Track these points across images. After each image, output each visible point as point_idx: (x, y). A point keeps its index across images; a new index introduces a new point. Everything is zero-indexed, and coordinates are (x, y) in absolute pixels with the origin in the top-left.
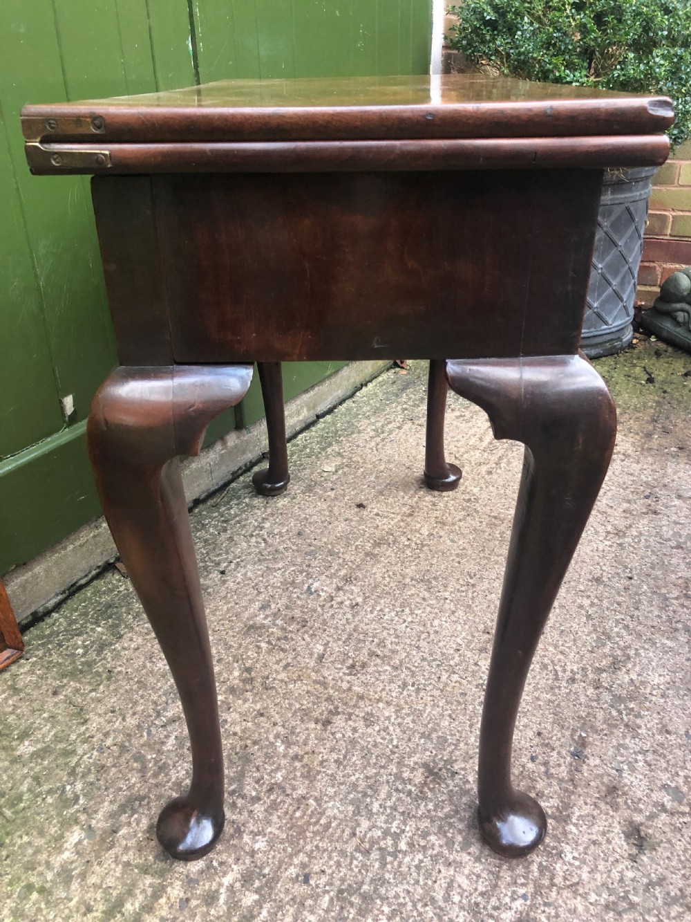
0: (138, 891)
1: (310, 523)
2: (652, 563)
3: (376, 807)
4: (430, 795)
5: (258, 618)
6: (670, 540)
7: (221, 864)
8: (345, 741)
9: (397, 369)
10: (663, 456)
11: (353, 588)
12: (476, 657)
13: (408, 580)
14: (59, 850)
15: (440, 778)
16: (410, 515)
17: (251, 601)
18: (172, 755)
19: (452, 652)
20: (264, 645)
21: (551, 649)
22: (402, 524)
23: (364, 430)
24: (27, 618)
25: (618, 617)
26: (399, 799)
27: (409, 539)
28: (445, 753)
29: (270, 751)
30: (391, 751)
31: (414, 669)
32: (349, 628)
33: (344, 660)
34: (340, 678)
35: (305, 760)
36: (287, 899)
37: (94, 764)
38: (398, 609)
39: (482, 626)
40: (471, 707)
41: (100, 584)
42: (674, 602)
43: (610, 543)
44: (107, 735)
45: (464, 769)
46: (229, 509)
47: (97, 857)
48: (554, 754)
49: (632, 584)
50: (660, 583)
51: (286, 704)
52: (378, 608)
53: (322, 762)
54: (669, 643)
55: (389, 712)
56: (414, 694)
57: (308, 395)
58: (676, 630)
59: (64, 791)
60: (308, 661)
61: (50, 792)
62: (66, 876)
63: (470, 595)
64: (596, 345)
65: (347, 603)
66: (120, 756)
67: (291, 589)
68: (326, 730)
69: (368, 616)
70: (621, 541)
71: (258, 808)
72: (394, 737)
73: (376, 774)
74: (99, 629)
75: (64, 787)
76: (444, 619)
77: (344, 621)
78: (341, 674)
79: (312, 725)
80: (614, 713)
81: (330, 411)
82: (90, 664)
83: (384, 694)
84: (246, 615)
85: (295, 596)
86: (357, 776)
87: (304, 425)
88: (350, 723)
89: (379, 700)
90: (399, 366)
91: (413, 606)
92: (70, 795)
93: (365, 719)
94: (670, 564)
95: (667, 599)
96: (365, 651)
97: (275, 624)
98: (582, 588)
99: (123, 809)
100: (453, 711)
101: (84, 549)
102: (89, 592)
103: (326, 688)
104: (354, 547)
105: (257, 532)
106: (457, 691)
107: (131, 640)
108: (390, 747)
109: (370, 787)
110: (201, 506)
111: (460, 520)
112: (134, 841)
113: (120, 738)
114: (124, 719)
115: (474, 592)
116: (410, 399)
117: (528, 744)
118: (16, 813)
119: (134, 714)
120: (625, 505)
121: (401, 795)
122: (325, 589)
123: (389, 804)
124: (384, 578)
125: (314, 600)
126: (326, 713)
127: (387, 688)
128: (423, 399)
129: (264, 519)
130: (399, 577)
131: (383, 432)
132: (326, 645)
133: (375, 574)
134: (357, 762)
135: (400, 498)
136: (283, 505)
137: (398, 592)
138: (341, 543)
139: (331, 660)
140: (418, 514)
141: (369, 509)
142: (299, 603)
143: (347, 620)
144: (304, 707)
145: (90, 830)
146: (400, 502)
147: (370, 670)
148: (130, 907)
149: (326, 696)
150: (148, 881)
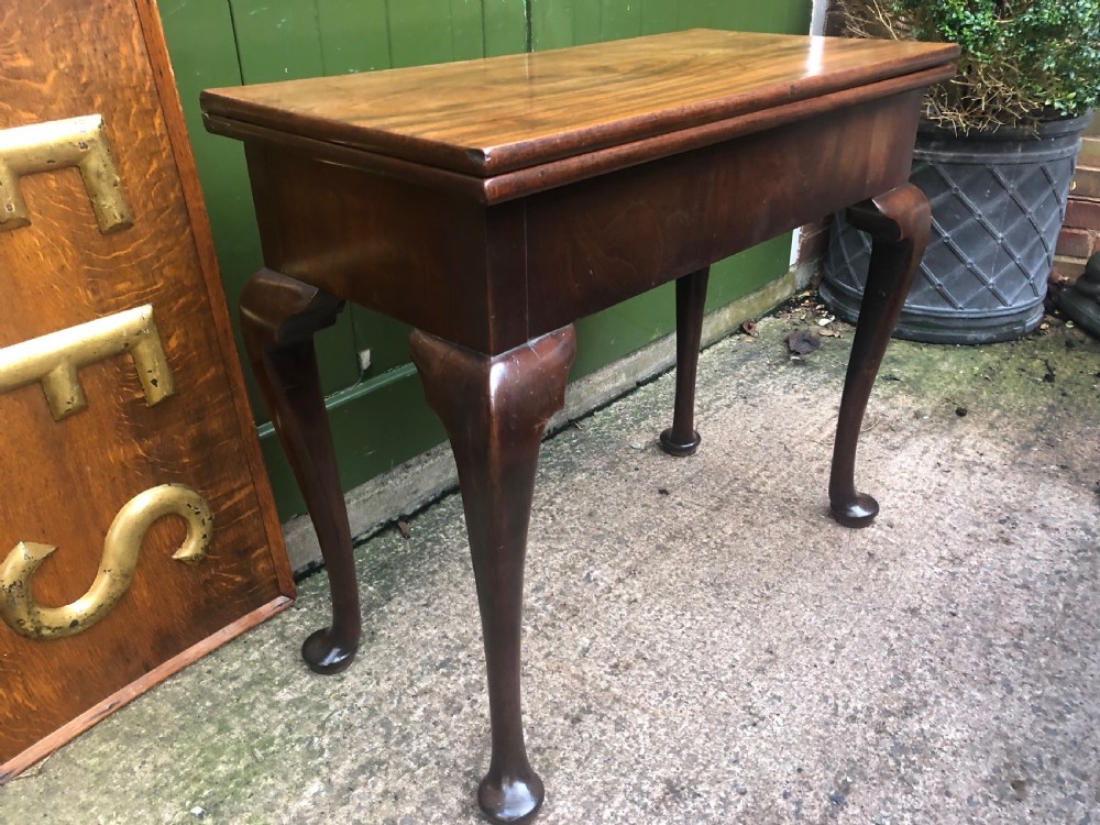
1: (605, 504)
2: (985, 601)
3: (606, 814)
4: (665, 812)
5: (528, 600)
6: (1016, 576)
8: (591, 742)
9: (743, 335)
10: (1038, 474)
11: (635, 582)
13: (696, 582)
14: (298, 797)
15: (680, 797)
16: (717, 509)
17: (526, 581)
18: (418, 726)
19: (726, 667)
21: (837, 680)
22: (705, 518)
24: (303, 567)
25: (925, 657)
26: (632, 811)
27: (708, 537)
28: (692, 772)
30: (636, 760)
31: (680, 679)
32: (621, 624)
33: (608, 658)
34: (600, 676)
35: (546, 754)
37: (344, 722)
38: (679, 612)
39: (767, 644)
40: (731, 730)
41: (381, 542)
42: (1000, 650)
43: (941, 570)
44: (359, 695)
45: (708, 792)
47: (331, 810)
48: (811, 794)
49: (953, 622)
50: (989, 625)
51: (538, 694)
52: (657, 608)
53: (562, 760)
54: (979, 696)
55: (644, 720)
56: (673, 705)
57: (629, 360)
58: (992, 682)
59: (311, 742)
60: (570, 652)
61: (299, 741)
63: (762, 608)
64: (990, 328)
65: (625, 597)
66: (368, 719)
67: (570, 573)
68: (573, 727)
69: (644, 616)
70: (955, 569)
72: (642, 746)
73: (616, 781)
74: (371, 588)
75: (312, 738)
76: (726, 630)
77: (617, 617)
78: (602, 672)
79: (560, 720)
80: (891, 763)
81: (654, 378)
83: (642, 700)
85: (572, 581)
86: (595, 779)
87: (621, 393)
88: (600, 724)
89: (635, 706)
90: (745, 332)
91: (695, 612)
92: (316, 747)
93: (617, 723)
94: (1007, 604)
95: (991, 645)
96: (633, 652)
97: (544, 609)
98: (892, 617)
99: (362, 769)
100: (712, 730)
101: (368, 504)
102: (367, 549)
103: (583, 684)
104: (646, 538)
106: (720, 709)
107: (399, 604)
108: (636, 756)
109: (606, 793)
111: (772, 522)
112: (367, 802)
113: (371, 701)
114: (378, 683)
115: (767, 605)
116: (749, 372)
117: (784, 780)
118: (265, 755)
119: (389, 679)
120: (972, 529)
121: (636, 806)
122: (605, 579)
123: (620, 813)
124: (671, 576)
125: (590, 589)
126: (578, 710)
127: (647, 695)
128: (764, 374)
129: (557, 493)
130: (687, 576)
131: (708, 410)
132: (593, 638)
133: (662, 570)
134: (599, 766)
135: (709, 488)
136: (580, 481)
137: (683, 593)
138: (634, 531)
139: (595, 655)
140: (726, 510)
141: (672, 497)
142: (575, 590)
143: (622, 615)
144: (556, 700)
145: (329, 783)
146: (709, 493)
147: (632, 672)
149: (581, 692)
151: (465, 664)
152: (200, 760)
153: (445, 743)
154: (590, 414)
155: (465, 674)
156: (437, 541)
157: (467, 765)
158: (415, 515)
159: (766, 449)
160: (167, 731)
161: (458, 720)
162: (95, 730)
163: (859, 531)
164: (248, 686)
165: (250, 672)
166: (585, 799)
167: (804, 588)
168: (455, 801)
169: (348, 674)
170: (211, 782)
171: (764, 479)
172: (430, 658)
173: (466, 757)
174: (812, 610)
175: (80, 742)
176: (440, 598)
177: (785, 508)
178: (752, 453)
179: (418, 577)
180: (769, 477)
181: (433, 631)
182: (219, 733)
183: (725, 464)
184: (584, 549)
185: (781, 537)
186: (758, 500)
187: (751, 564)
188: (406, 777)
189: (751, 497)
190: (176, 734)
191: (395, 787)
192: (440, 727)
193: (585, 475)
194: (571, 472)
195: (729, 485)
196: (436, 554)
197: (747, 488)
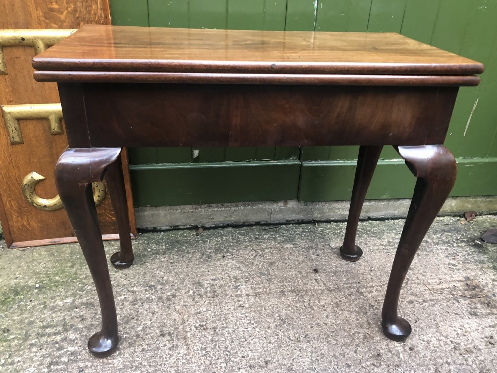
0: (55, 328)
1: (283, 262)
5: (205, 282)
7: (76, 343)
8: (156, 346)
9: (463, 219)
11: (253, 299)
12: (244, 366)
13: (277, 315)
14: (62, 300)
16: (331, 291)
17: (214, 274)
19: (240, 355)
20: (191, 292)
22: (319, 291)
24: (151, 228)
27: (309, 300)
29: (136, 326)
30: (161, 364)
31: (217, 347)
32: (225, 312)
33: (203, 321)
34: (191, 326)
35: (138, 339)
36: (69, 370)
38: (253, 322)
39: (271, 358)
41: (187, 232)
44: (115, 280)
46: (265, 234)
47: (64, 311)
51: (164, 317)
52: (246, 315)
53: (140, 345)
55: (183, 352)
56: (201, 355)
59: (85, 286)
60: (193, 310)
62: (53, 308)
63: (290, 343)
65: (240, 303)
67: (233, 281)
68: (158, 337)
69: (238, 314)
72: (170, 361)
73: (144, 365)
74: (163, 247)
76: (261, 341)
77: (227, 308)
78: (194, 325)
79: (157, 331)
81: (382, 220)
82: (144, 256)
83: (193, 344)
84: (204, 278)
85: (229, 284)
86: (140, 359)
88: (167, 342)
89: (187, 345)
90: (465, 218)
91: (260, 326)
92: (84, 289)
93: (173, 346)
96: (214, 325)
97: (206, 289)
102: (180, 232)
103: (182, 324)
104: (282, 285)
105: (259, 251)
107: (164, 257)
108: (163, 362)
109: (136, 367)
110: (258, 227)
111: (349, 311)
112: (74, 315)
114: (124, 280)
115: (294, 343)
118: (71, 281)
119: (129, 281)
122: (243, 291)
124: (270, 306)
125: (232, 291)
126: (168, 332)
127: (197, 344)
128: (448, 242)
129: (271, 248)
130: (277, 311)
131: (392, 246)
132: (208, 310)
133: (270, 301)
134: (147, 356)
135: (340, 280)
136: (287, 248)
137: (265, 316)
138: (281, 279)
139: (200, 317)
140: (335, 294)
141: (317, 275)
142: (226, 288)
143: (230, 309)
144: (166, 323)
145: (73, 301)
146: (337, 282)
147: (204, 332)
148: (48, 331)
149: (177, 327)
150: (60, 329)
151: (156, 291)
152: (56, 272)
154: (328, 222)
155: (152, 294)
156: (204, 242)
158: (209, 229)
160: (61, 258)
161: (129, 308)
162: (48, 246)
163: (389, 340)
166: (128, 363)
167: (321, 348)
169: (120, 271)
170: (50, 280)
171: (374, 290)
172: (149, 281)
174: (311, 359)
175: (40, 248)
176: (179, 263)
177: (366, 309)
178: (385, 276)
179: (182, 251)
180: (378, 291)
181: (162, 273)
182: (69, 267)
183: (363, 274)
184: (251, 275)
185: (344, 320)
186: (356, 298)
187: (312, 323)
188: (93, 315)
189: (354, 295)
190: (61, 260)
191: (86, 316)
192: (122, 306)
193: (292, 246)
194: (288, 242)
195: (352, 283)
196: (198, 247)
197: (358, 290)
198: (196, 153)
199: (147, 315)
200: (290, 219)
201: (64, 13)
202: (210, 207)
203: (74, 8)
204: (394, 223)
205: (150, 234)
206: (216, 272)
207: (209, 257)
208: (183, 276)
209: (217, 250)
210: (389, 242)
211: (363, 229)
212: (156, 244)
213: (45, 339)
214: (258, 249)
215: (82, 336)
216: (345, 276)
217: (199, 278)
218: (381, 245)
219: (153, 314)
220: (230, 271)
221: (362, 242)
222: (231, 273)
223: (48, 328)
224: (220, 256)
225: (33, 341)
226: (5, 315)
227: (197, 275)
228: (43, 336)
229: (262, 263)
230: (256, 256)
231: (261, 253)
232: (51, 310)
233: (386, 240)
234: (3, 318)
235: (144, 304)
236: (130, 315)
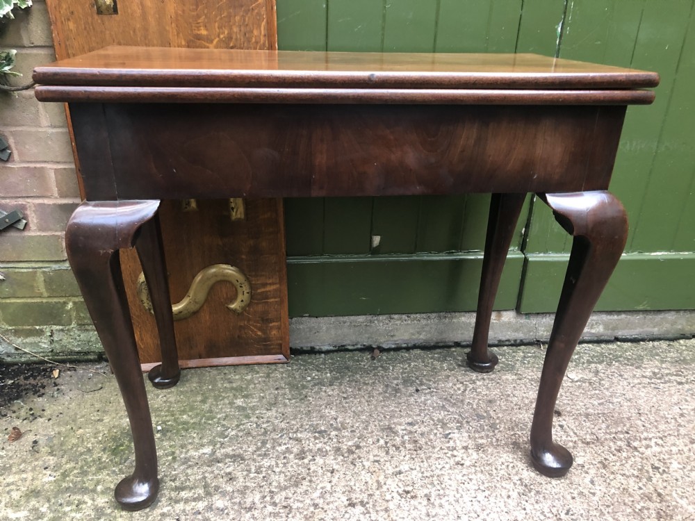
0: (193, 491)
1: (507, 400)
5: (399, 427)
11: (474, 454)
13: (517, 478)
14: (197, 449)
16: (588, 443)
17: (409, 416)
18: (276, 454)
20: (382, 442)
23: (645, 368)
29: (310, 491)
32: (438, 472)
33: (408, 485)
34: (392, 491)
35: (317, 511)
37: (249, 429)
38: (482, 488)
41: (358, 355)
44: (268, 422)
47: (202, 465)
51: (349, 478)
52: (470, 477)
59: (226, 430)
60: (390, 468)
62: (186, 461)
65: (457, 459)
66: (260, 435)
67: (439, 426)
68: (346, 507)
69: (457, 476)
71: (270, 509)
74: (329, 375)
75: (229, 428)
77: (440, 467)
78: (395, 490)
79: (344, 499)
81: (635, 341)
82: (304, 387)
84: (396, 421)
85: (435, 431)
87: (596, 339)
88: (362, 516)
91: (494, 494)
92: (226, 434)
96: (426, 491)
97: (402, 437)
99: (232, 456)
102: (348, 355)
103: (378, 489)
104: (512, 433)
105: (467, 383)
107: (333, 390)
110: (458, 349)
111: (624, 475)
112: (218, 472)
113: (270, 428)
114: (281, 422)
118: (205, 423)
119: (288, 423)
122: (458, 442)
124: (503, 463)
125: (441, 442)
126: (360, 500)
130: (514, 471)
131: (660, 378)
132: (412, 469)
133: (501, 457)
135: (596, 428)
136: (507, 379)
137: (499, 479)
138: (508, 425)
139: (403, 479)
140: (594, 447)
141: (561, 419)
142: (432, 437)
143: (443, 467)
144: (354, 487)
145: (214, 453)
146: (593, 430)
147: (413, 502)
148: (184, 494)
149: (372, 493)
150: (201, 491)
151: (330, 438)
152: (182, 408)
153: (277, 470)
155: (325, 443)
156: (385, 369)
157: (276, 487)
158: (389, 350)
159: (680, 425)
160: (186, 389)
161: (296, 463)
164: (232, 388)
165: (239, 383)
168: (252, 500)
170: (175, 420)
171: (652, 443)
172: (317, 424)
173: (279, 483)
176: (355, 398)
177: (647, 472)
178: (663, 422)
179: (356, 382)
180: (658, 445)
181: (333, 413)
182: (200, 402)
183: (629, 419)
184: (463, 419)
185: (619, 488)
186: (630, 455)
187: (572, 491)
188: (245, 473)
189: (625, 450)
190: (187, 392)
191: (235, 474)
192: (285, 461)
193: (514, 377)
194: (507, 371)
195: (616, 433)
196: (378, 375)
197: (629, 443)
198: (377, 240)
199: (323, 474)
200: (504, 339)
201: (215, 42)
202: (391, 318)
203: (228, 34)
204: (654, 346)
205: (306, 357)
206: (410, 413)
207: (397, 390)
208: (364, 417)
209: (407, 382)
210: (654, 373)
211: (611, 354)
212: (318, 371)
213: (180, 506)
214: (466, 381)
215: (234, 503)
216: (603, 422)
217: (389, 420)
218: (643, 376)
219: (332, 472)
220: (433, 412)
221: (614, 372)
222: (434, 414)
223: (183, 490)
224: (412, 389)
225: (165, 510)
226: (120, 470)
227: (385, 417)
228: (177, 502)
229: (476, 401)
230: (465, 390)
231: (471, 386)
232: (183, 464)
233: (649, 370)
234: (117, 475)
235: (316, 458)
236: (299, 474)
